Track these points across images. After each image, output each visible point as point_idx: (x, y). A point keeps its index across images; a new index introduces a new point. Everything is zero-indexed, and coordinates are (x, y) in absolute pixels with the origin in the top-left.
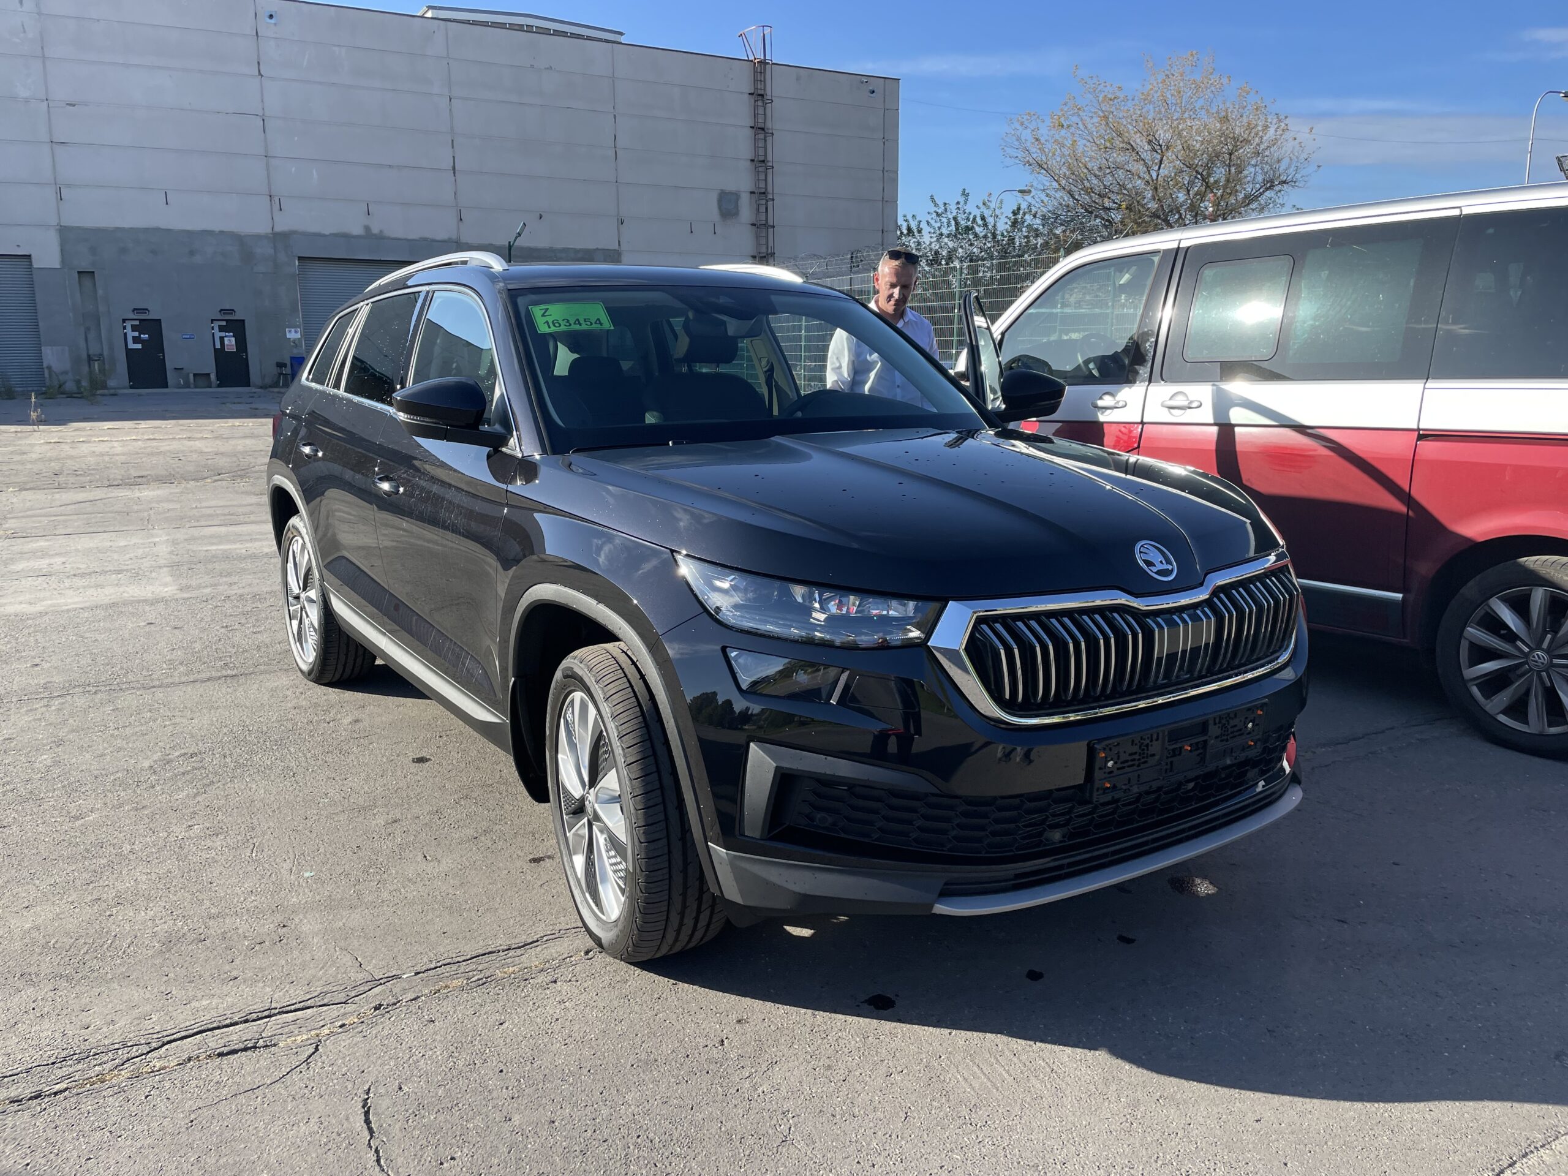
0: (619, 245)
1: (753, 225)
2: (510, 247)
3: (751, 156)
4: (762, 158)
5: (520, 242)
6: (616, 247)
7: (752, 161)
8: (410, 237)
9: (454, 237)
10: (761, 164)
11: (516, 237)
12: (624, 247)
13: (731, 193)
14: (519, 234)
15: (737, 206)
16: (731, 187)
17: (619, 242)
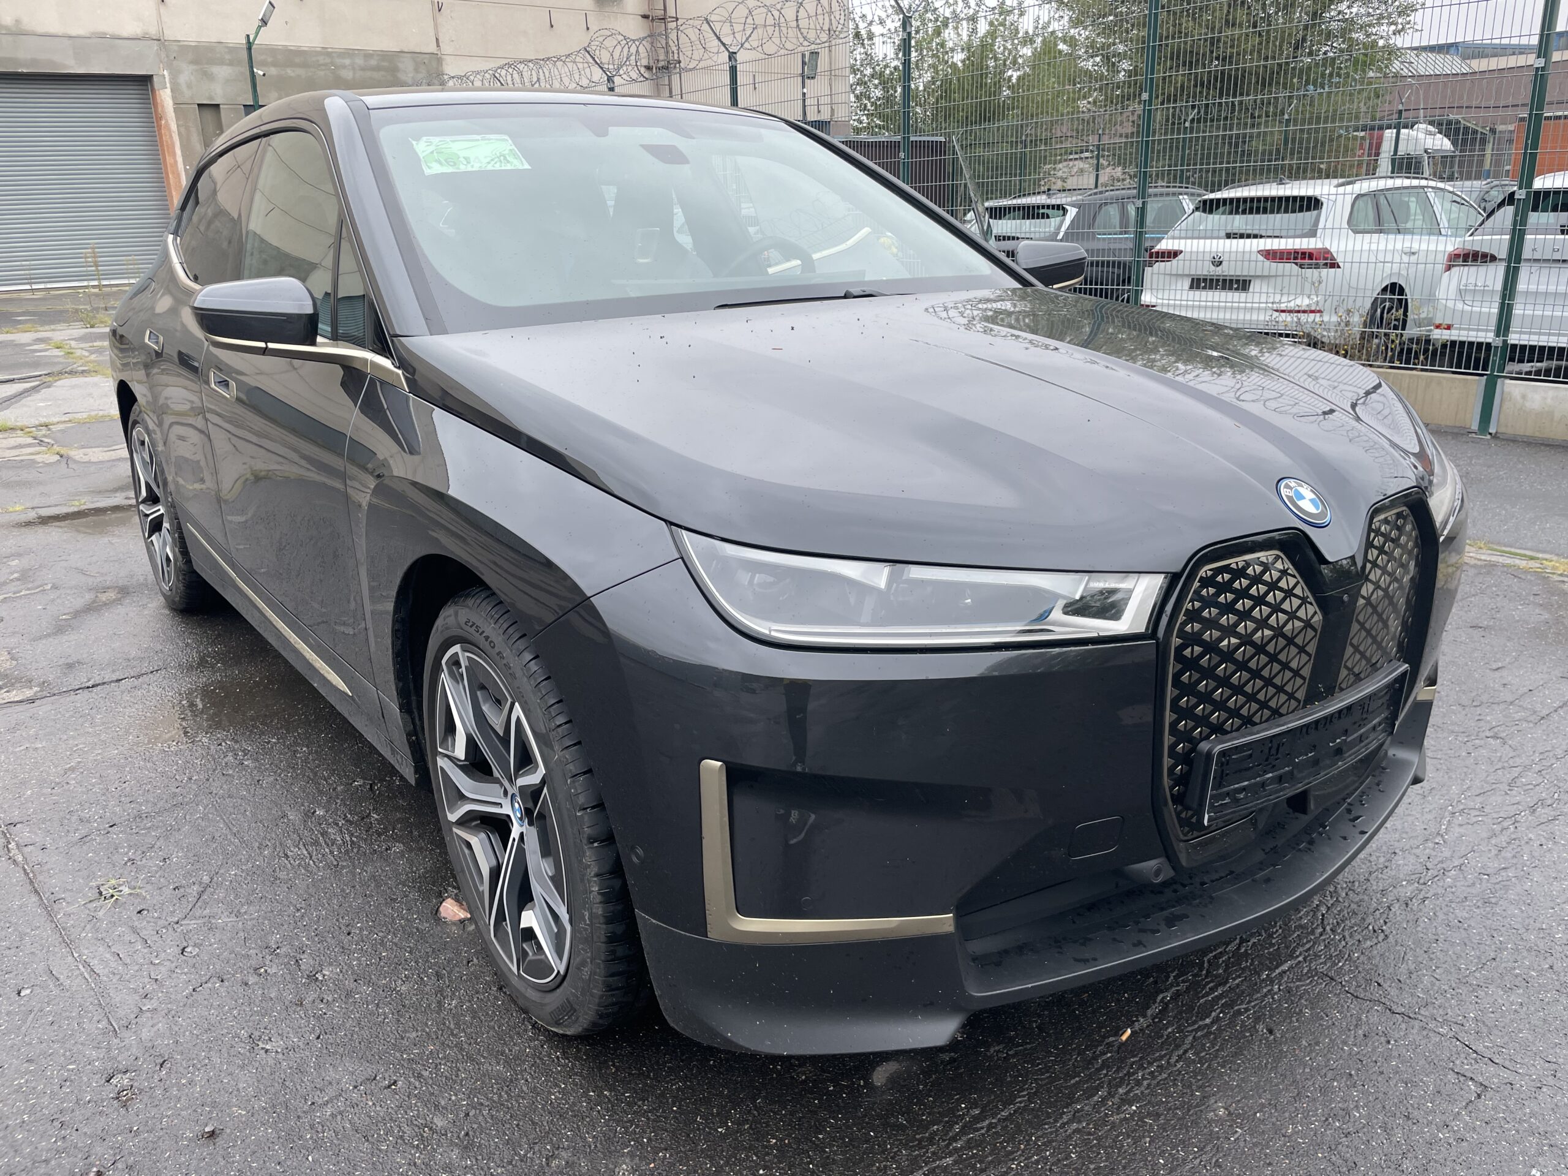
0: (438, 46)
1: (645, 17)
2: (250, 45)
5: (266, 38)
6: (432, 48)
8: (73, 33)
9: (153, 31)
11: (260, 27)
12: (446, 48)
14: (264, 22)
17: (437, 40)
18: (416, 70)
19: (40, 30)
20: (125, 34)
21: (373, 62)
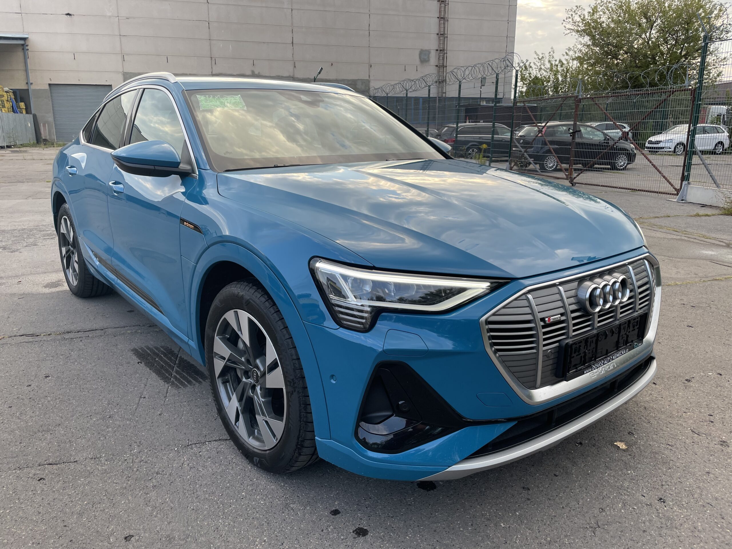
1: (437, 66)
2: (315, 79)
3: (437, 32)
4: (442, 33)
6: (368, 78)
7: (438, 34)
9: (292, 75)
10: (442, 36)
11: (318, 75)
12: (371, 78)
13: (426, 51)
14: (319, 73)
15: (429, 57)
16: (426, 48)
17: (369, 76)
18: (362, 85)
19: (264, 75)
20: (284, 76)
21: (350, 82)
